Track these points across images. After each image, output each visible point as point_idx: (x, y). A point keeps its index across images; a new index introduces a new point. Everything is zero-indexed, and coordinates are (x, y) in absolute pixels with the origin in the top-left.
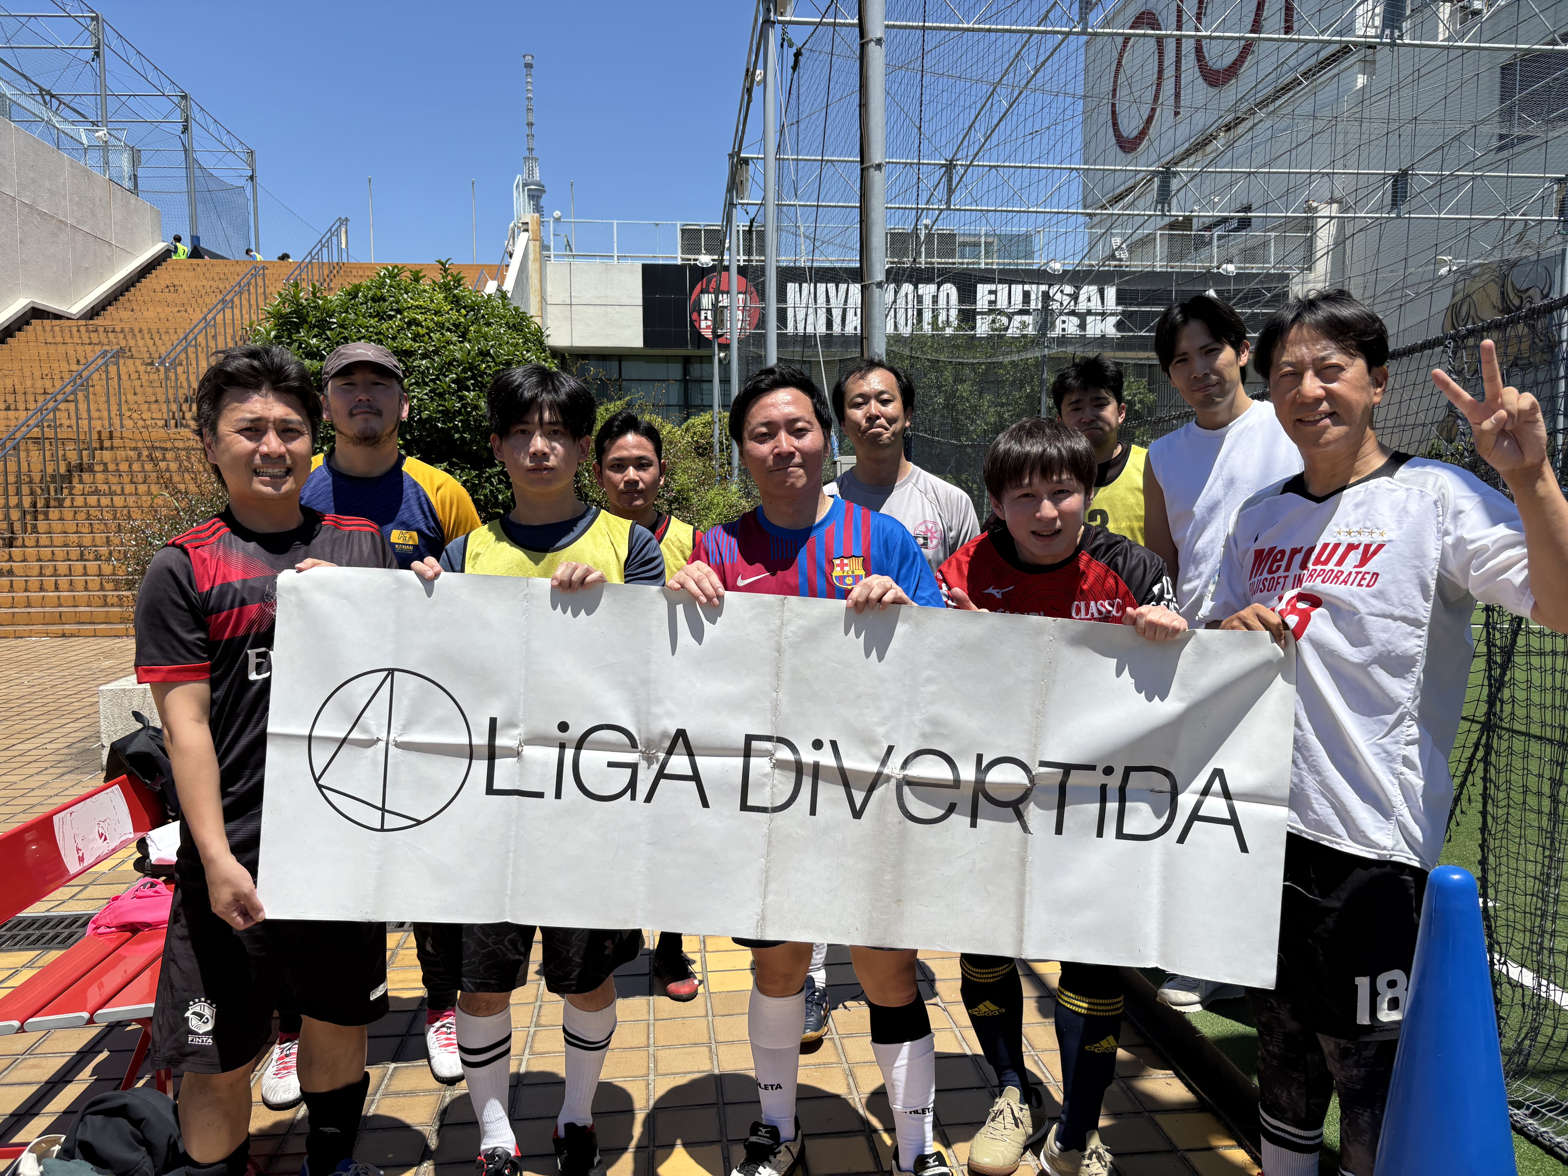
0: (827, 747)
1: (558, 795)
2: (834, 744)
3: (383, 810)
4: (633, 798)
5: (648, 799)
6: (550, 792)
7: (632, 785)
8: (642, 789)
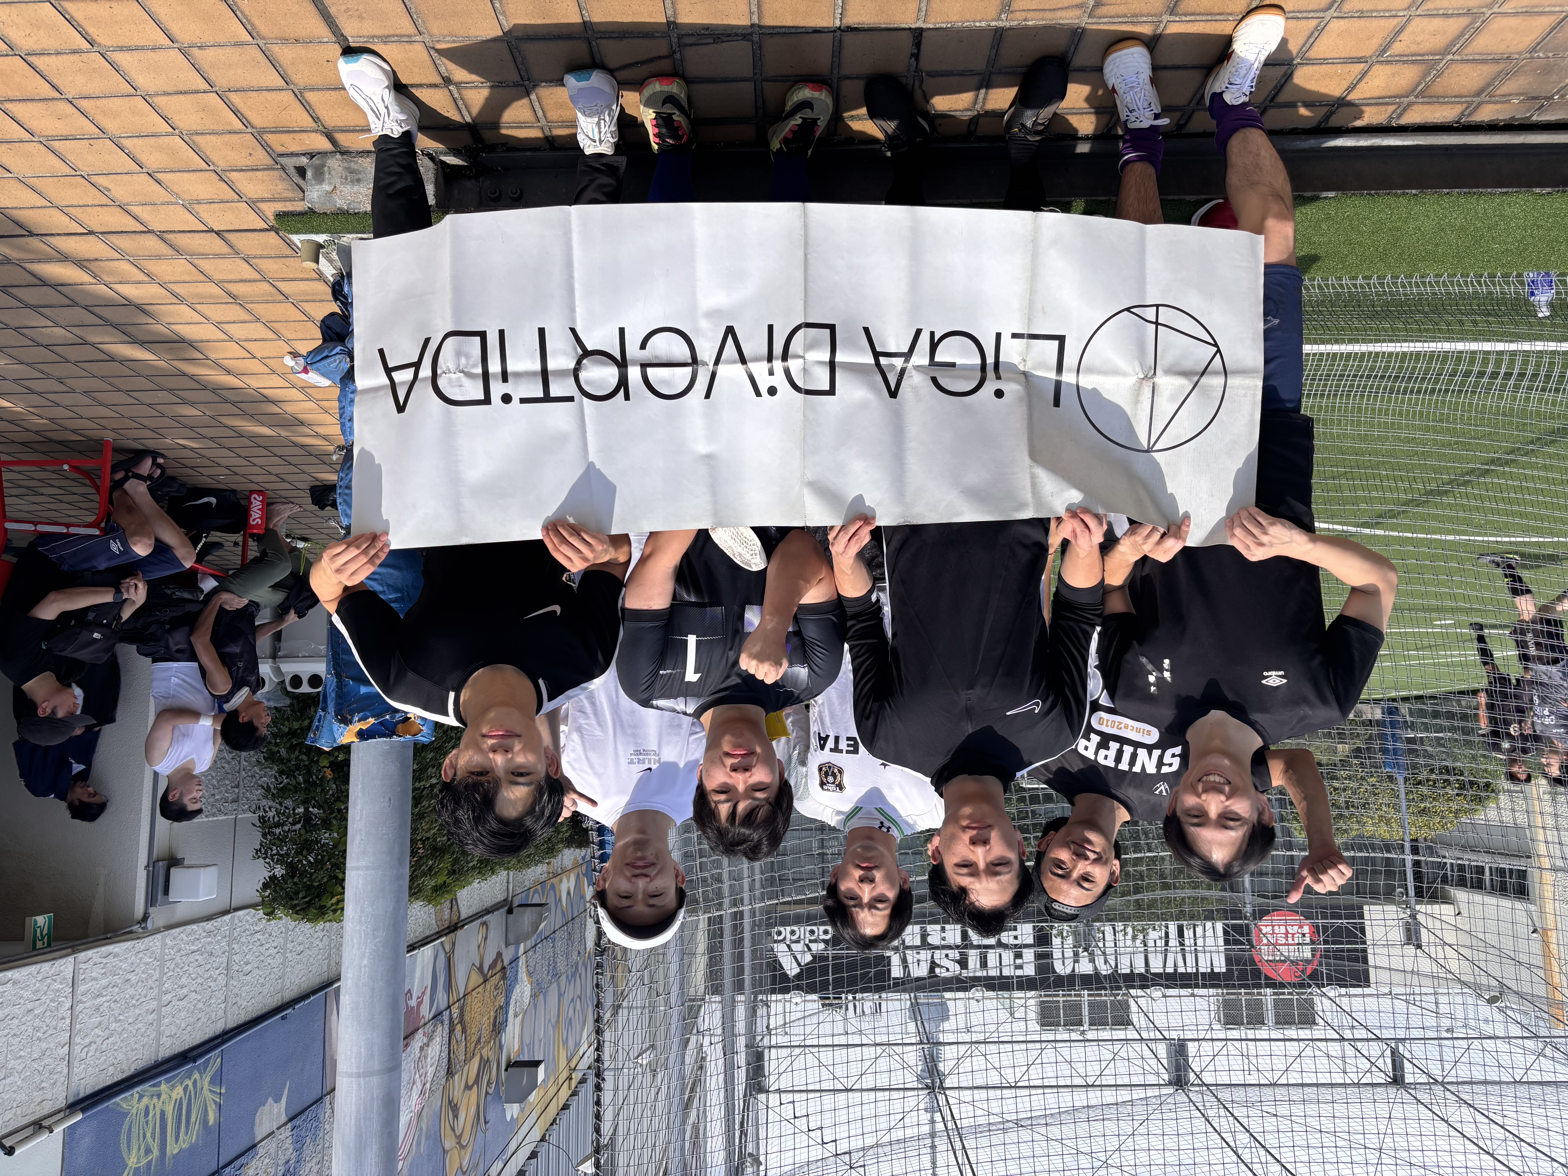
0: (763, 390)
1: (998, 336)
2: (758, 394)
3: (1157, 323)
4: (932, 334)
5: (918, 332)
6: (1006, 339)
7: (934, 347)
8: (924, 341)
